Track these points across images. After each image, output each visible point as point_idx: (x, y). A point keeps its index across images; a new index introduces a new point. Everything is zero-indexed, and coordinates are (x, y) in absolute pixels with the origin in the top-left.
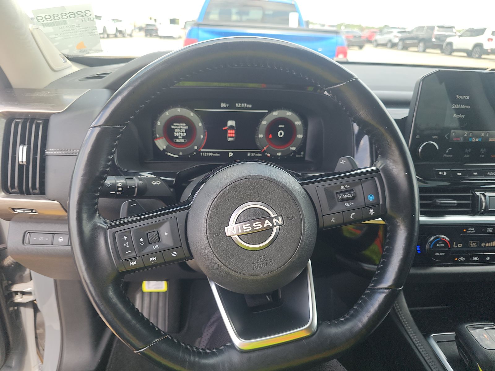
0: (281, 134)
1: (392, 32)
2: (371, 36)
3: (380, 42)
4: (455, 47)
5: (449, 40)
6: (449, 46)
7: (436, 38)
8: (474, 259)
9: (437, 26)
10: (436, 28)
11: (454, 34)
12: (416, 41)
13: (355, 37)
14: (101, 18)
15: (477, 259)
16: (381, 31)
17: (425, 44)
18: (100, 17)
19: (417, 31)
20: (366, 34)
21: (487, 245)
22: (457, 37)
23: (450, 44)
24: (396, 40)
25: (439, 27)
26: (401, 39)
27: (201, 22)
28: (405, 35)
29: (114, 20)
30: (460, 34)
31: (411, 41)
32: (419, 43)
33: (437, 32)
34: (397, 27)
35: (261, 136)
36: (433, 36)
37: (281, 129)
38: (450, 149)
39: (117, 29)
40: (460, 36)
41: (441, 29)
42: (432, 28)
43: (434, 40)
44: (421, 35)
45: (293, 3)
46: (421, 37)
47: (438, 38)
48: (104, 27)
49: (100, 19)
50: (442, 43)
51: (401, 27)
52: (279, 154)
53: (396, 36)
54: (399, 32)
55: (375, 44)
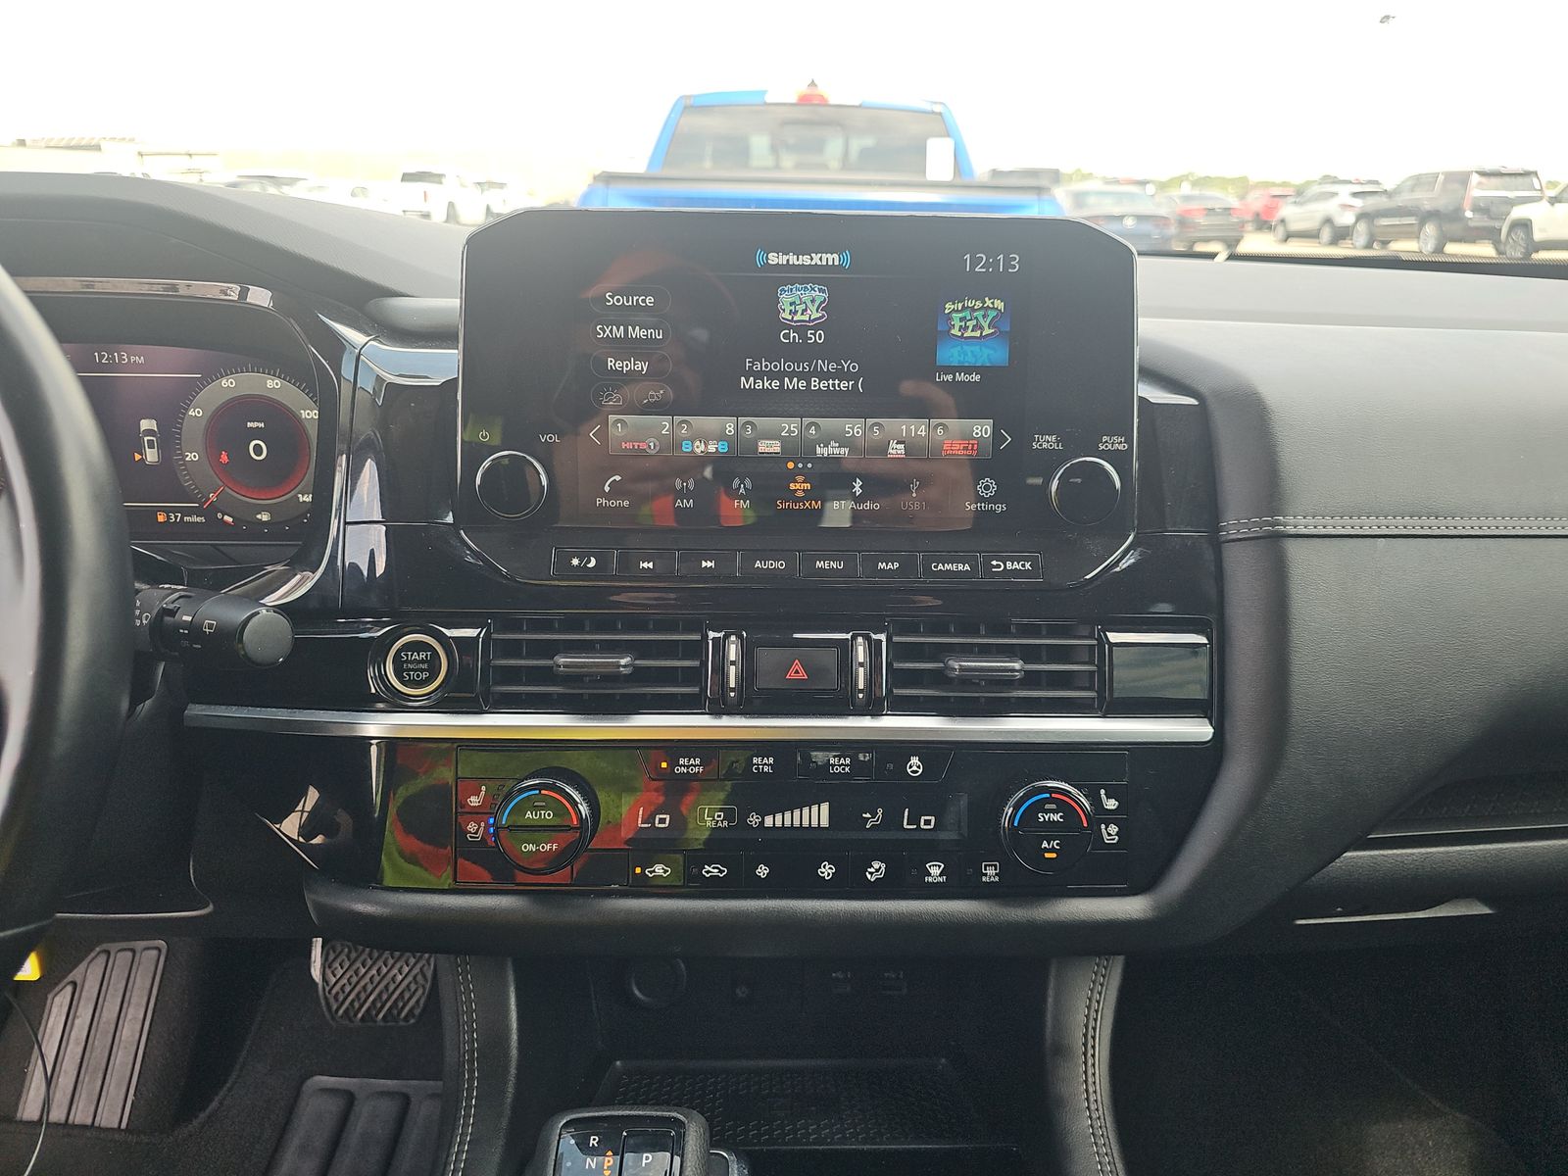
0: (258, 450)
1: (1334, 194)
2: (1270, 209)
3: (1294, 227)
4: (1538, 236)
5: (1518, 213)
6: (1521, 233)
7: (1476, 209)
8: (708, 872)
9: (1477, 172)
10: (1475, 179)
11: (1538, 194)
12: (1412, 220)
13: (1210, 211)
14: (443, 180)
15: (721, 871)
16: (1300, 193)
17: (1440, 228)
18: (441, 176)
19: (1412, 190)
20: (1256, 201)
21: (768, 821)
22: (1544, 203)
23: (1525, 225)
24: (1347, 219)
25: (1483, 174)
26: (1362, 216)
27: (657, 172)
28: (1371, 203)
29: (478, 183)
30: (1552, 193)
31: (1398, 219)
32: (1422, 223)
33: (1479, 190)
34: (1352, 179)
35: (191, 456)
36: (1467, 205)
37: (256, 434)
38: (618, 478)
39: (488, 208)
40: (1553, 201)
41: (1494, 181)
42: (1463, 179)
43: (1469, 214)
44: (1426, 199)
45: (937, 109)
46: (1427, 206)
47: (1483, 208)
48: (451, 205)
49: (441, 183)
50: (1497, 224)
51: (1363, 178)
52: (265, 517)
53: (1345, 207)
54: (1355, 195)
55: (1280, 230)
